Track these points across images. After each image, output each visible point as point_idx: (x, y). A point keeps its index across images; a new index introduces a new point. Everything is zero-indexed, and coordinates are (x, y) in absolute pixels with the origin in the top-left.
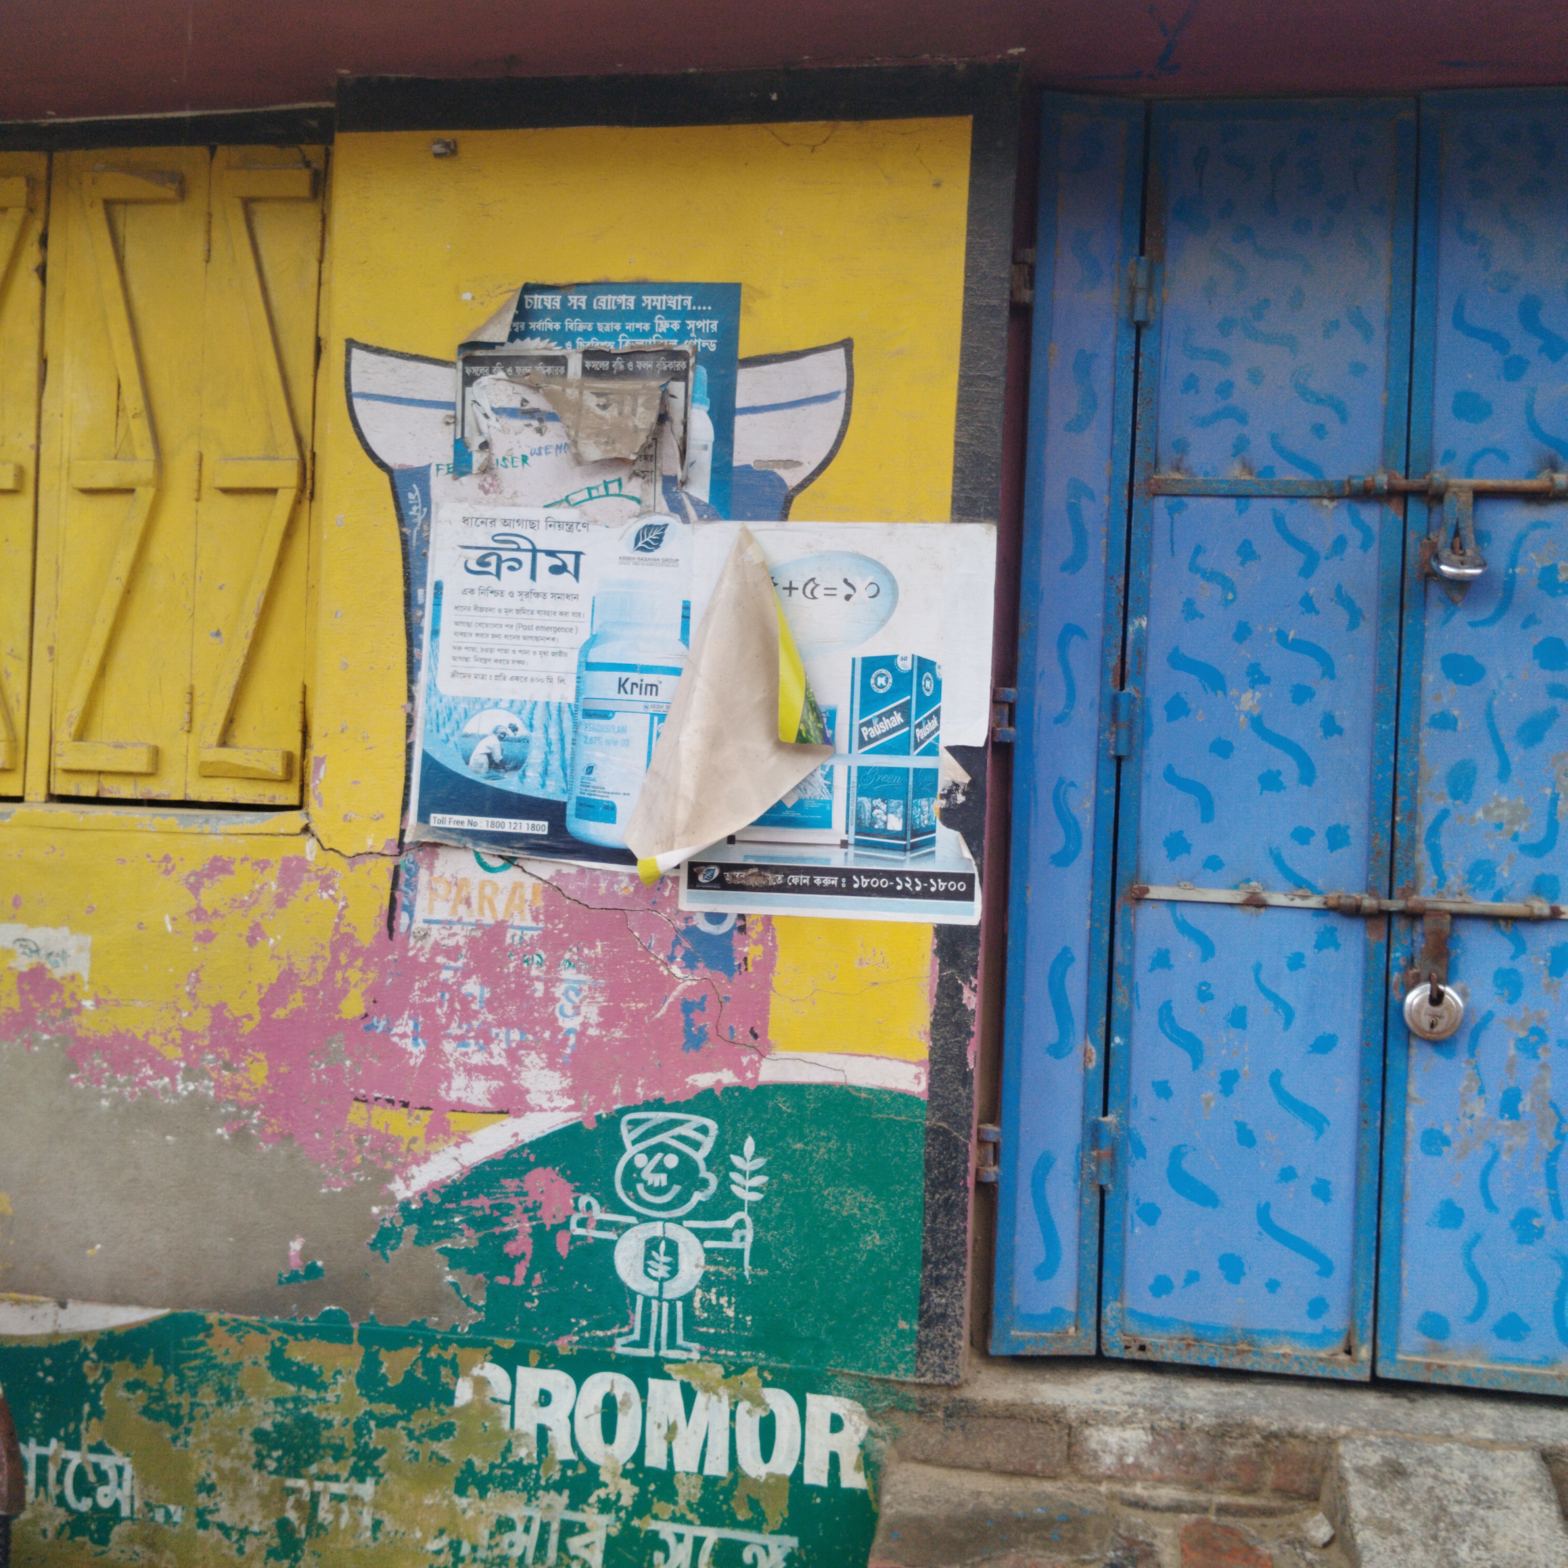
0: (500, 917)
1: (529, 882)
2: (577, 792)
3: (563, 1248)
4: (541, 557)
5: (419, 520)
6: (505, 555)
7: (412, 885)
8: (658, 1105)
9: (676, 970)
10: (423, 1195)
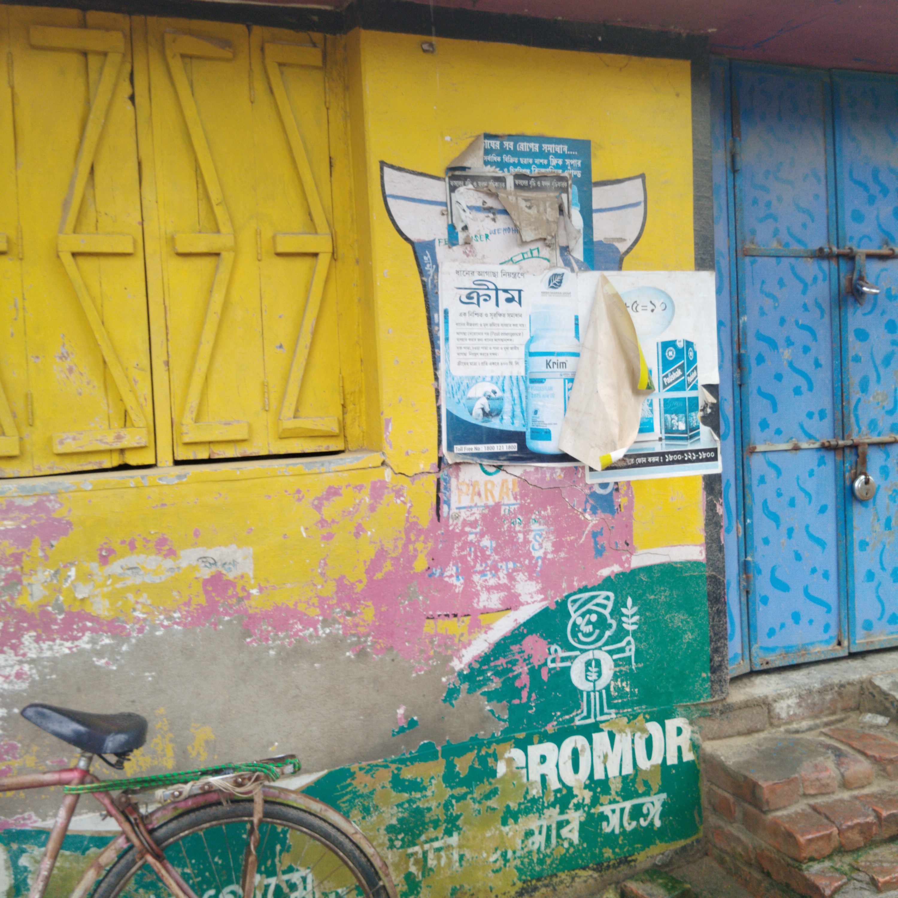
0: (497, 500)
1: (510, 478)
2: (530, 425)
3: (545, 676)
4: (500, 293)
5: (431, 272)
6: (481, 292)
7: (448, 489)
8: (584, 590)
9: (587, 516)
10: (470, 665)
